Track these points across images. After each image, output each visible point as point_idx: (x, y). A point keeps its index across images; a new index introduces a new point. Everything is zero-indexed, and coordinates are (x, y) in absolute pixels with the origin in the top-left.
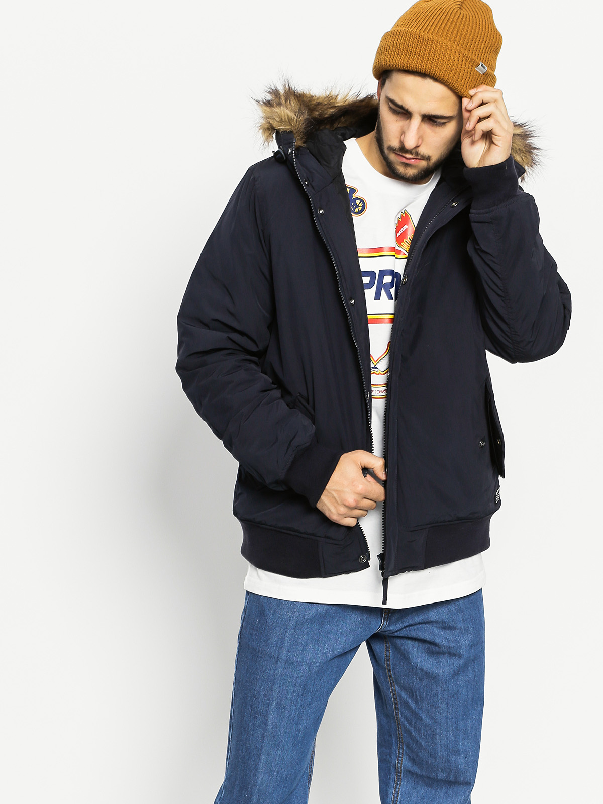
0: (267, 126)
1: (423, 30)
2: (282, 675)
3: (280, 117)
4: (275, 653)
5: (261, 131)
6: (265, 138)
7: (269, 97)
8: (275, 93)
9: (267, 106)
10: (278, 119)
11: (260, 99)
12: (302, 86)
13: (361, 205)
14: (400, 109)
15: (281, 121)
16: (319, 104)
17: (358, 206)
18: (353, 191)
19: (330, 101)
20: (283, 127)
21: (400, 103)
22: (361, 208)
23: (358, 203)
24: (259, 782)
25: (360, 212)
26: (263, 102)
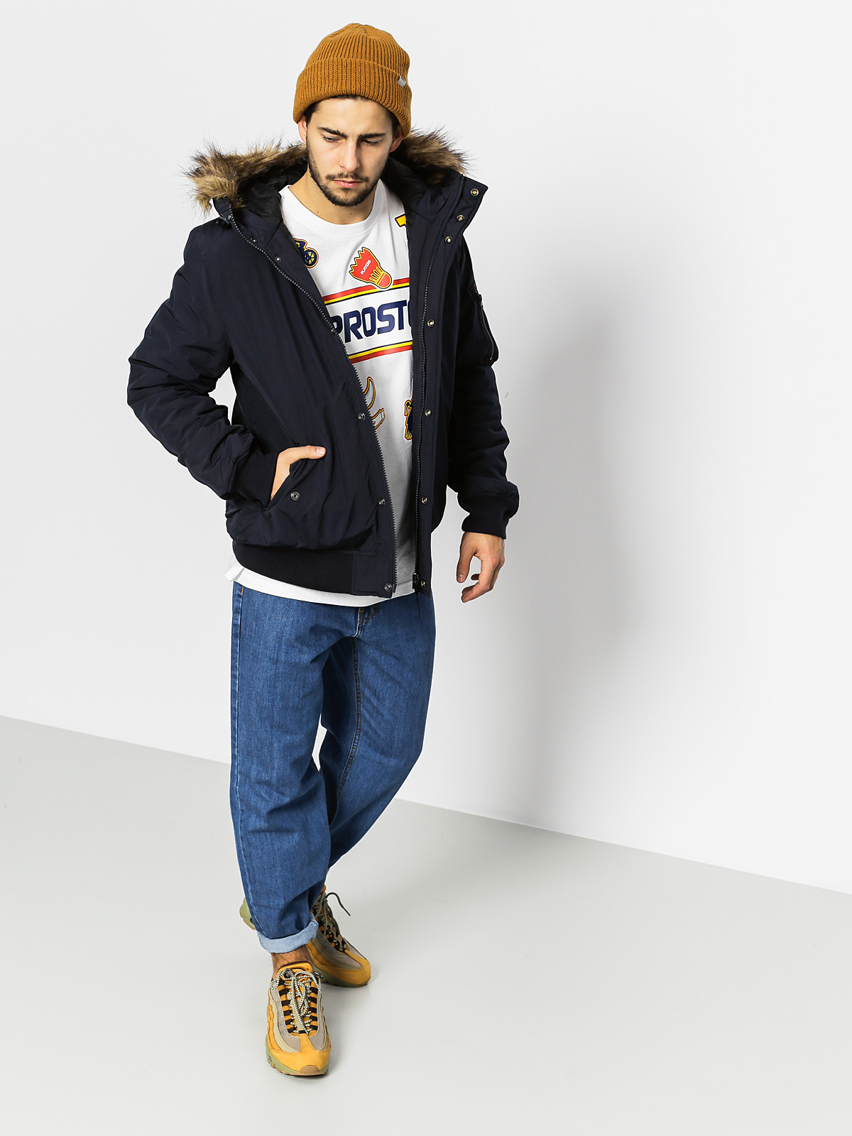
0: (202, 197)
1: (339, 56)
2: (283, 673)
3: (212, 186)
4: (274, 655)
5: (198, 201)
6: (204, 209)
7: (197, 165)
8: (201, 159)
9: (198, 176)
10: (211, 188)
11: (189, 171)
12: (227, 149)
13: (313, 256)
14: (336, 136)
15: (215, 190)
16: (247, 164)
17: (310, 258)
18: (303, 243)
19: (258, 157)
20: (218, 195)
21: (335, 129)
22: (313, 260)
23: (310, 255)
24: (276, 766)
25: (314, 263)
26: (194, 173)
